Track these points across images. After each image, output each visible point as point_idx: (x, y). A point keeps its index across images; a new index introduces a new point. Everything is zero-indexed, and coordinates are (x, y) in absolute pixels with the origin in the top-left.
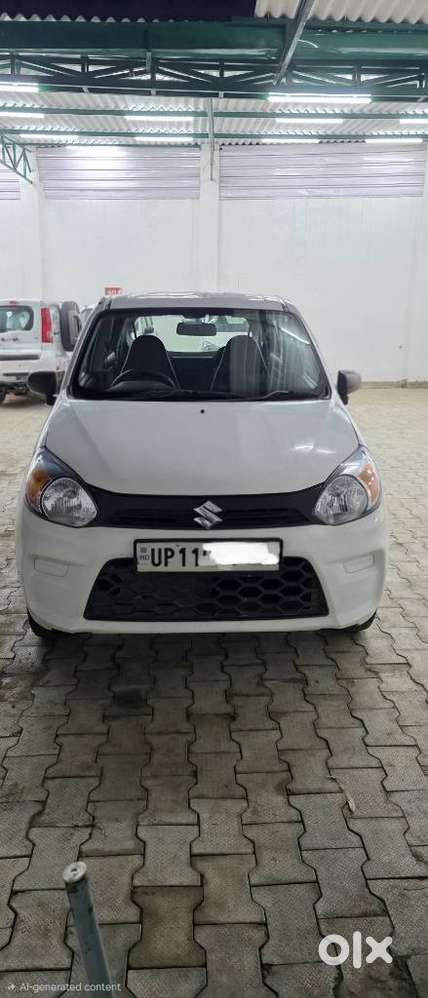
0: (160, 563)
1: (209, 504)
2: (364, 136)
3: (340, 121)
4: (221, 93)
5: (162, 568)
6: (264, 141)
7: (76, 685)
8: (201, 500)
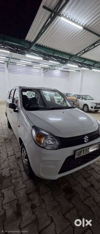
0: (79, 155)
1: (86, 136)
2: (33, 66)
3: (31, 63)
4: (18, 52)
5: (80, 156)
6: (17, 64)
7: (51, 190)
8: (84, 136)
